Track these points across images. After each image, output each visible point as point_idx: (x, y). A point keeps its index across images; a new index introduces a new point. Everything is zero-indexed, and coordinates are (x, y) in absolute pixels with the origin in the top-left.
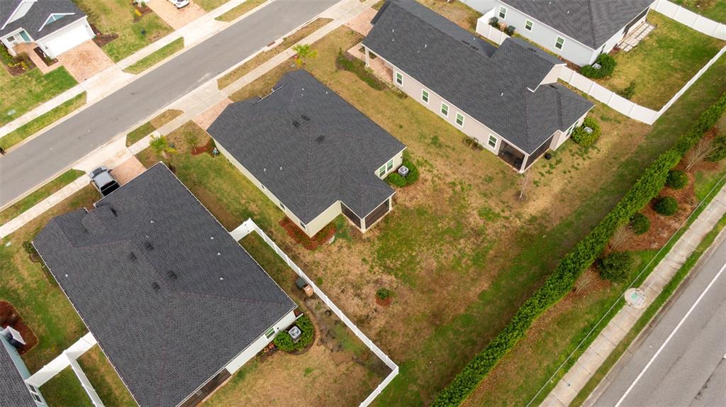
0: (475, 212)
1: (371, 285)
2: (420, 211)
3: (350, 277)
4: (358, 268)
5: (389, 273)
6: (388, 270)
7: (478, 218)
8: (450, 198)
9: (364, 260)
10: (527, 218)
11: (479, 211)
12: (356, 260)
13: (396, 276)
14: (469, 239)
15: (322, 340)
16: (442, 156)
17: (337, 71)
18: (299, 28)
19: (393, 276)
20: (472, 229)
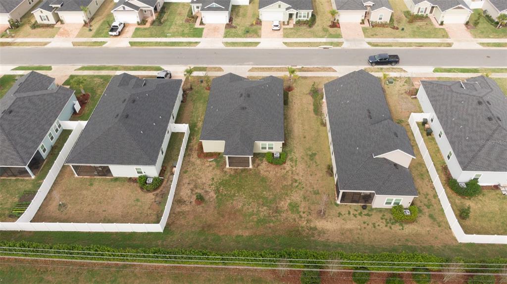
0: (289, 201)
1: (203, 191)
2: (264, 180)
3: (199, 180)
4: (206, 180)
5: (216, 193)
6: (217, 191)
7: (287, 204)
8: (285, 185)
9: (213, 179)
10: (312, 226)
11: (291, 203)
12: (210, 176)
13: (217, 197)
14: (270, 210)
15: (157, 194)
16: (307, 165)
17: (307, 94)
18: (316, 66)
19: (216, 196)
20: (277, 207)
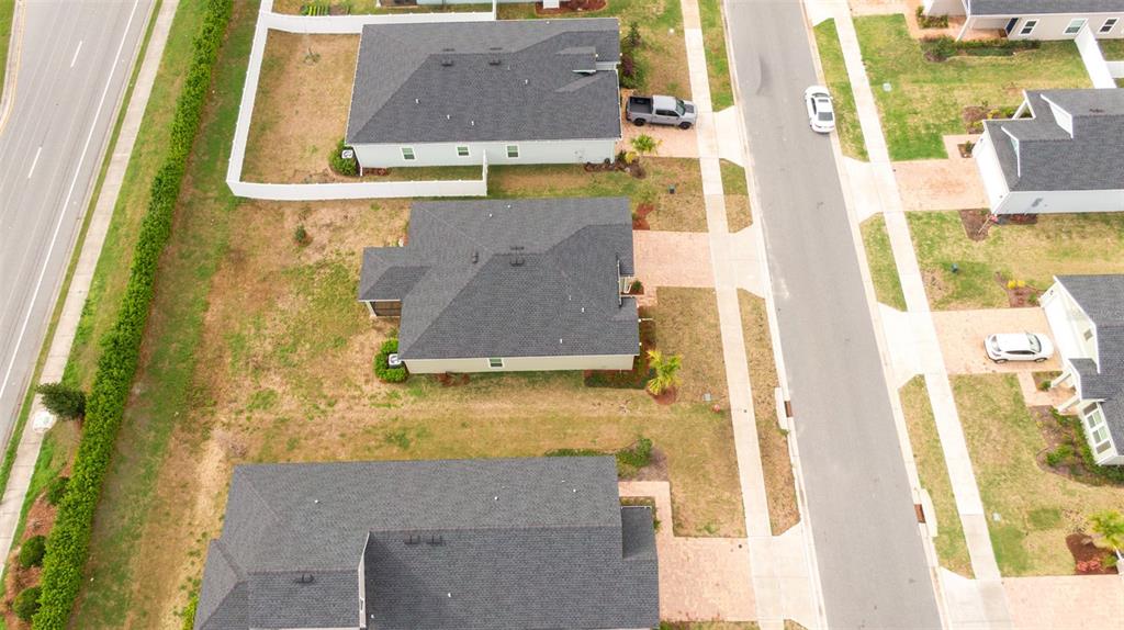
0: (280, 391)
1: (326, 241)
2: (340, 342)
3: (351, 232)
4: (351, 243)
5: (318, 263)
6: (321, 265)
7: (271, 387)
8: (322, 384)
13: (310, 267)
14: (264, 357)
16: (374, 427)
17: (639, 435)
18: (798, 472)
19: (311, 264)
20: (269, 369)
